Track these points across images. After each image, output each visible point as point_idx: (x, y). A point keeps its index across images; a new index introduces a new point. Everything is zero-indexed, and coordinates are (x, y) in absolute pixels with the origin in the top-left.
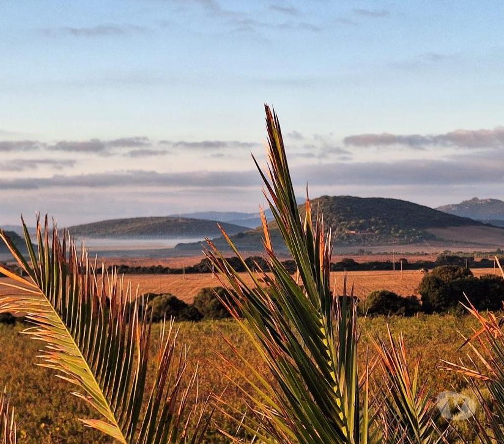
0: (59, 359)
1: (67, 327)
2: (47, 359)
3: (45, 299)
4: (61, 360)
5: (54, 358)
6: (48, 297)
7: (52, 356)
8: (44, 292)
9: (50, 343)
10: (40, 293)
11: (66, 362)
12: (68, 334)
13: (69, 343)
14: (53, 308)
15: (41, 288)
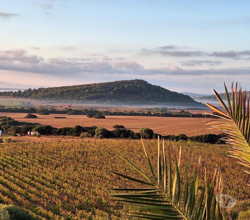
0: (239, 153)
1: (245, 138)
2: (233, 153)
3: (234, 123)
4: (241, 154)
5: (237, 153)
6: (236, 123)
7: (236, 152)
8: (234, 120)
9: (234, 145)
10: (232, 121)
11: (243, 156)
12: (245, 142)
13: (246, 146)
14: (238, 128)
15: (232, 118)
